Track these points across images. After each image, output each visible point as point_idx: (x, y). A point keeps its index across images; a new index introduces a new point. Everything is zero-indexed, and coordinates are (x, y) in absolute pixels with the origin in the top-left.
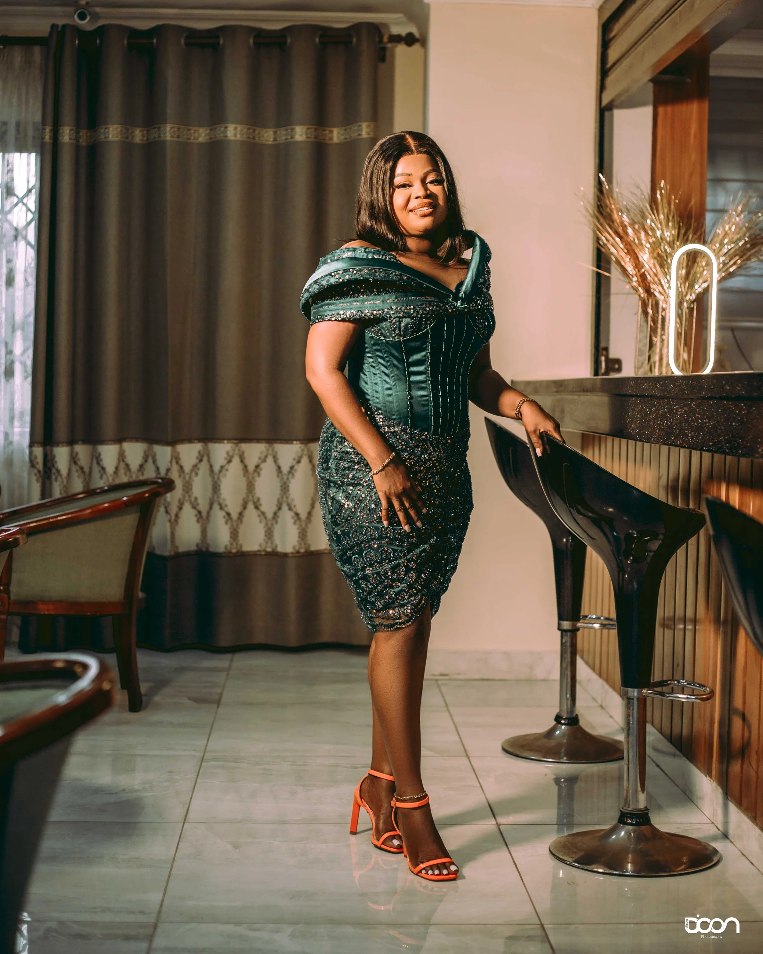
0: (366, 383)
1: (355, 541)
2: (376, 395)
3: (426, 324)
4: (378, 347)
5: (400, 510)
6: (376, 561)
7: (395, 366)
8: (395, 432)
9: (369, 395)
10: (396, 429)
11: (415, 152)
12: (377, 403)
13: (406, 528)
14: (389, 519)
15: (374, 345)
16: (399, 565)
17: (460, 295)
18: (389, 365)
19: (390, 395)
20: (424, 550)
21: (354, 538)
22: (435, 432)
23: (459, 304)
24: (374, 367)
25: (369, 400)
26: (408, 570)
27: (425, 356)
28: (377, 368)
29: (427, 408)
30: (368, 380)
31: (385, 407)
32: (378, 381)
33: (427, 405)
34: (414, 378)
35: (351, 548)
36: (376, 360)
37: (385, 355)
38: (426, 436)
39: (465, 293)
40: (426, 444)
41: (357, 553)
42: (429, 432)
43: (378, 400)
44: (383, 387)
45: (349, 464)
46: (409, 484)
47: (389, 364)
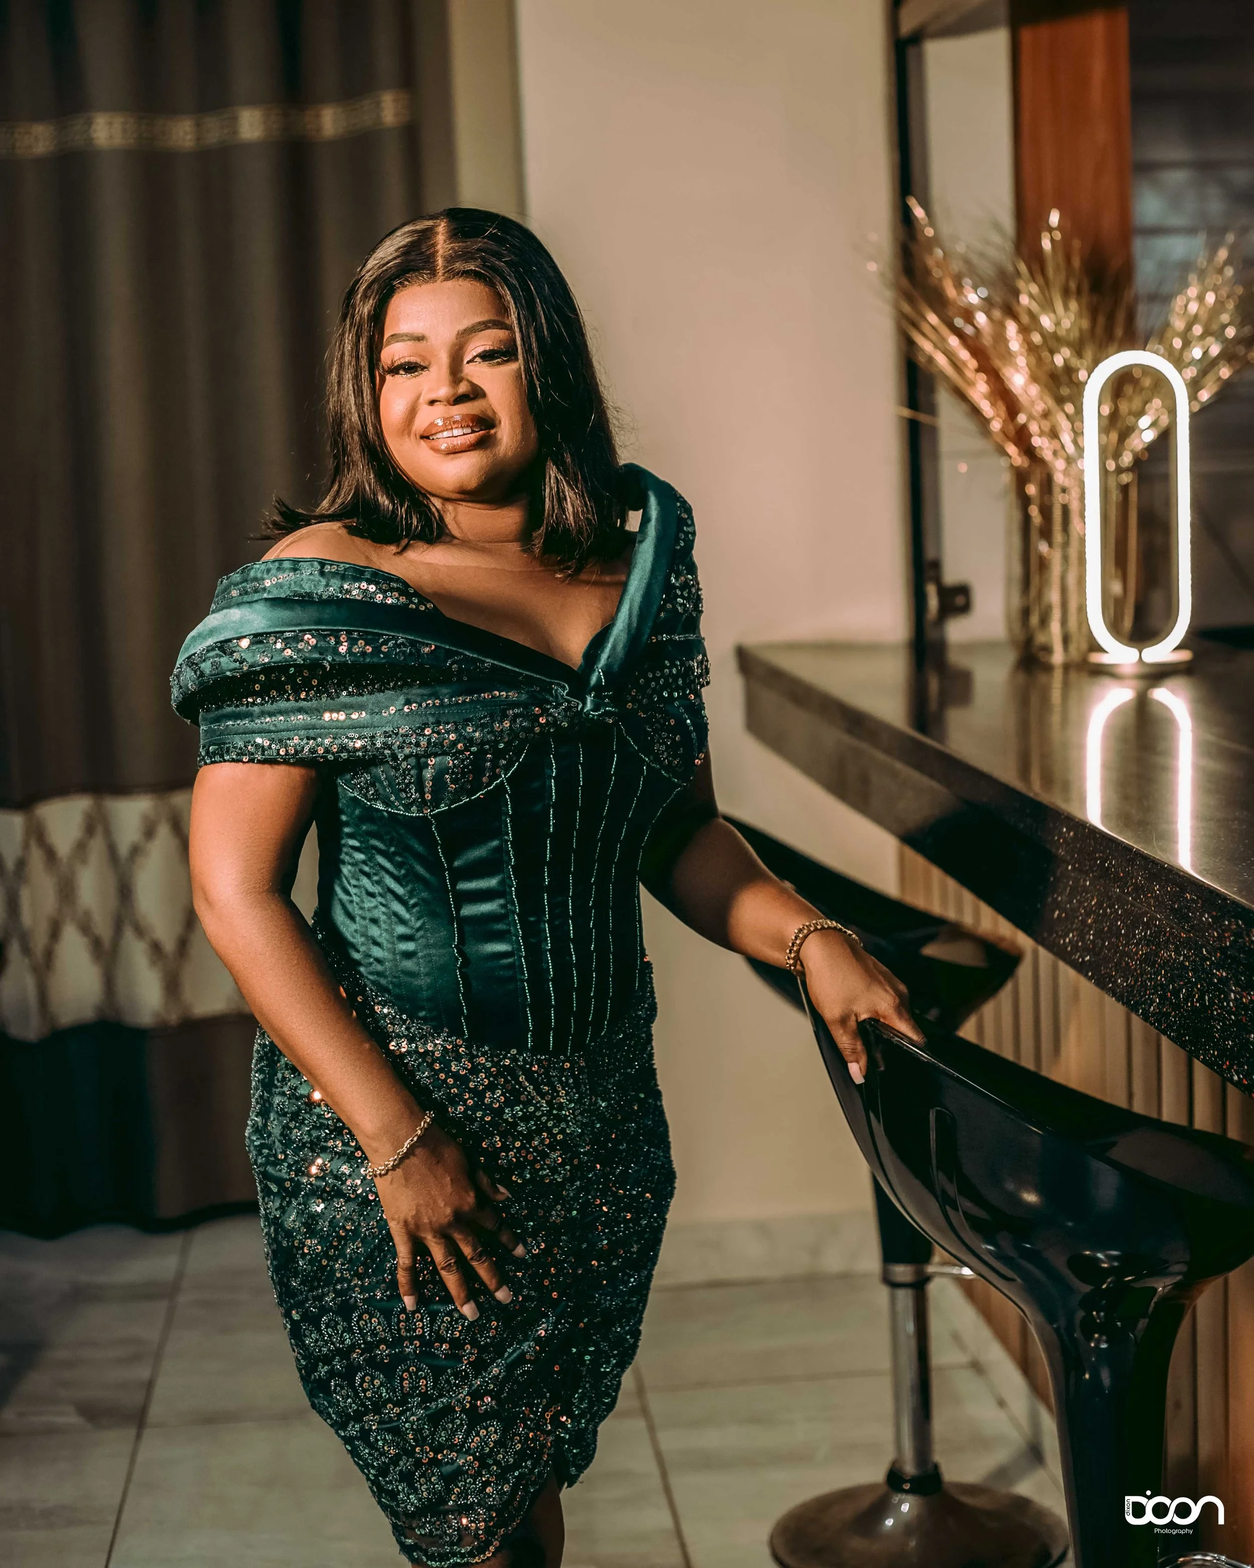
0: (352, 917)
1: (333, 1343)
2: (377, 952)
3: (495, 765)
4: (373, 828)
5: (447, 1268)
6: (389, 1400)
7: (419, 878)
8: (427, 1052)
9: (358, 951)
10: (430, 1047)
11: (441, 272)
12: (379, 974)
13: (468, 1310)
14: (416, 1287)
15: (362, 819)
16: (448, 1410)
17: (594, 679)
18: (405, 876)
19: (408, 955)
20: (521, 1359)
21: (330, 1336)
22: (540, 1046)
23: (589, 706)
24: (367, 875)
25: (358, 963)
26: (475, 1419)
27: (498, 849)
28: (375, 878)
29: (511, 987)
30: (355, 910)
31: (398, 985)
32: (379, 913)
33: (513, 979)
34: (469, 910)
35: (327, 1360)
36: (371, 858)
37: (393, 849)
38: (514, 1059)
39: (607, 670)
40: (516, 1078)
41: (339, 1374)
42: (522, 1048)
43: (379, 968)
44: (390, 932)
45: (315, 1134)
46: (470, 1199)
47: (403, 872)
